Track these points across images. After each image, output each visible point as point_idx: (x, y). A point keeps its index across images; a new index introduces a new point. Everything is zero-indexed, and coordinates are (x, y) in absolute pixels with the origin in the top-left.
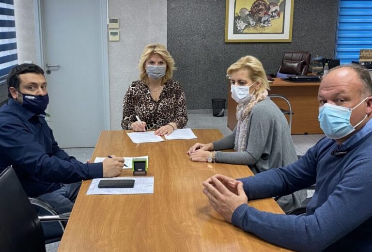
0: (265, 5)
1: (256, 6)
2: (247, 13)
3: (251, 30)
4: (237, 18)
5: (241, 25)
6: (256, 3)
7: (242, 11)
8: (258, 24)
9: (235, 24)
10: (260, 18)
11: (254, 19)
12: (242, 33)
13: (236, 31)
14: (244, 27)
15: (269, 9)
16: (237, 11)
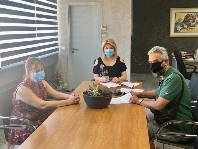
0: (192, 17)
1: (187, 17)
2: (182, 21)
3: (185, 30)
4: (176, 24)
5: (179, 28)
6: (187, 16)
7: (179, 20)
8: (189, 27)
9: (175, 27)
10: (190, 24)
11: (186, 24)
12: (179, 32)
13: (176, 31)
14: (180, 28)
15: (195, 19)
16: (177, 20)
